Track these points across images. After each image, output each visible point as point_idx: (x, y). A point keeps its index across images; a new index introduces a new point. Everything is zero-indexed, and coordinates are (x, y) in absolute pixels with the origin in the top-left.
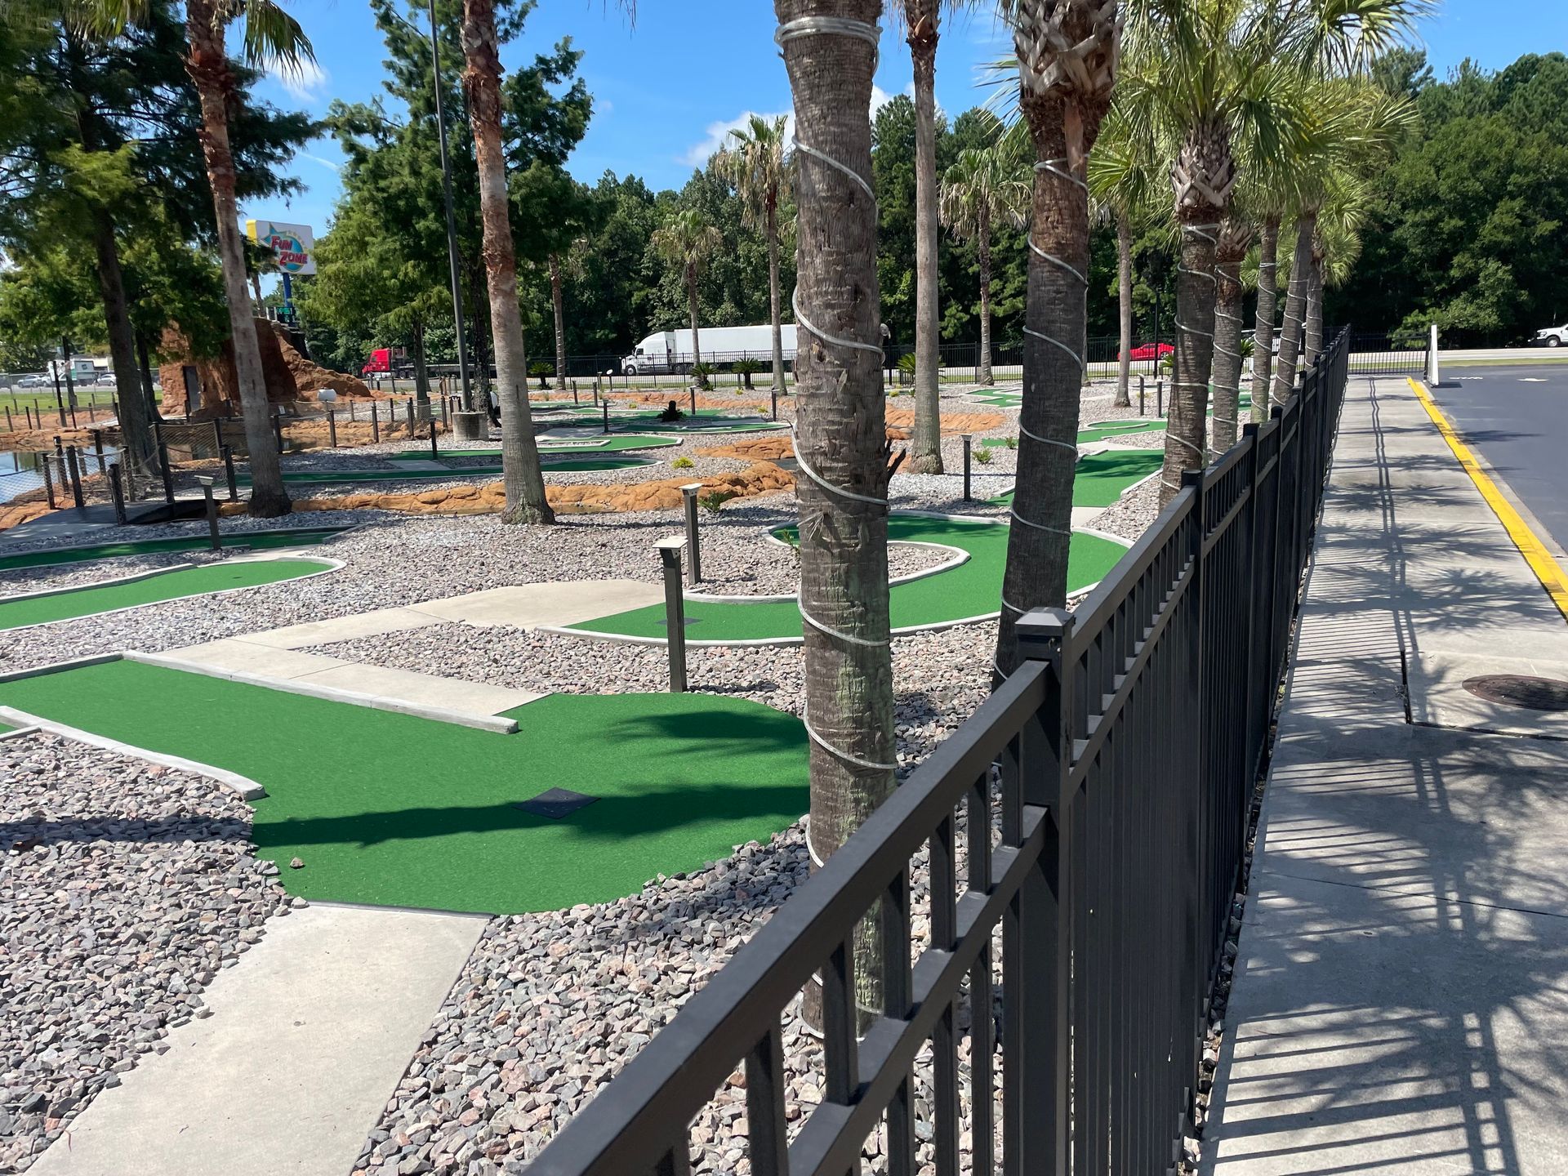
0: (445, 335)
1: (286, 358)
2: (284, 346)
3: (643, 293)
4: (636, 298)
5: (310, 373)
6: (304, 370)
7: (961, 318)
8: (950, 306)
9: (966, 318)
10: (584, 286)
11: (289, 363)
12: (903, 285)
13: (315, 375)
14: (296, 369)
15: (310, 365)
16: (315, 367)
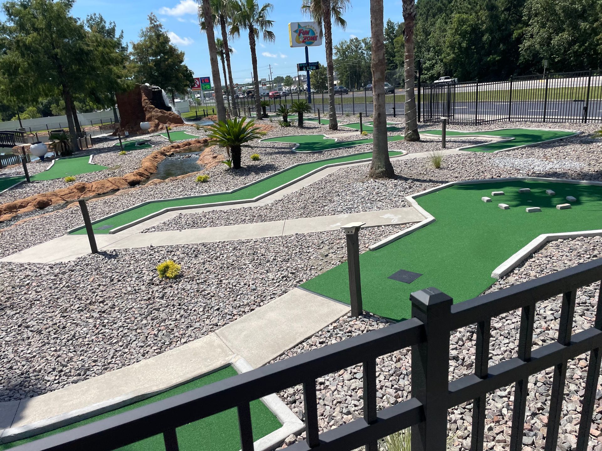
0: (431, 64)
1: (143, 104)
2: (144, 97)
3: (519, 31)
4: (515, 35)
5: (151, 112)
6: (148, 111)
10: (486, 30)
11: (144, 107)
13: (153, 113)
14: (146, 110)
15: (151, 108)
16: (154, 109)
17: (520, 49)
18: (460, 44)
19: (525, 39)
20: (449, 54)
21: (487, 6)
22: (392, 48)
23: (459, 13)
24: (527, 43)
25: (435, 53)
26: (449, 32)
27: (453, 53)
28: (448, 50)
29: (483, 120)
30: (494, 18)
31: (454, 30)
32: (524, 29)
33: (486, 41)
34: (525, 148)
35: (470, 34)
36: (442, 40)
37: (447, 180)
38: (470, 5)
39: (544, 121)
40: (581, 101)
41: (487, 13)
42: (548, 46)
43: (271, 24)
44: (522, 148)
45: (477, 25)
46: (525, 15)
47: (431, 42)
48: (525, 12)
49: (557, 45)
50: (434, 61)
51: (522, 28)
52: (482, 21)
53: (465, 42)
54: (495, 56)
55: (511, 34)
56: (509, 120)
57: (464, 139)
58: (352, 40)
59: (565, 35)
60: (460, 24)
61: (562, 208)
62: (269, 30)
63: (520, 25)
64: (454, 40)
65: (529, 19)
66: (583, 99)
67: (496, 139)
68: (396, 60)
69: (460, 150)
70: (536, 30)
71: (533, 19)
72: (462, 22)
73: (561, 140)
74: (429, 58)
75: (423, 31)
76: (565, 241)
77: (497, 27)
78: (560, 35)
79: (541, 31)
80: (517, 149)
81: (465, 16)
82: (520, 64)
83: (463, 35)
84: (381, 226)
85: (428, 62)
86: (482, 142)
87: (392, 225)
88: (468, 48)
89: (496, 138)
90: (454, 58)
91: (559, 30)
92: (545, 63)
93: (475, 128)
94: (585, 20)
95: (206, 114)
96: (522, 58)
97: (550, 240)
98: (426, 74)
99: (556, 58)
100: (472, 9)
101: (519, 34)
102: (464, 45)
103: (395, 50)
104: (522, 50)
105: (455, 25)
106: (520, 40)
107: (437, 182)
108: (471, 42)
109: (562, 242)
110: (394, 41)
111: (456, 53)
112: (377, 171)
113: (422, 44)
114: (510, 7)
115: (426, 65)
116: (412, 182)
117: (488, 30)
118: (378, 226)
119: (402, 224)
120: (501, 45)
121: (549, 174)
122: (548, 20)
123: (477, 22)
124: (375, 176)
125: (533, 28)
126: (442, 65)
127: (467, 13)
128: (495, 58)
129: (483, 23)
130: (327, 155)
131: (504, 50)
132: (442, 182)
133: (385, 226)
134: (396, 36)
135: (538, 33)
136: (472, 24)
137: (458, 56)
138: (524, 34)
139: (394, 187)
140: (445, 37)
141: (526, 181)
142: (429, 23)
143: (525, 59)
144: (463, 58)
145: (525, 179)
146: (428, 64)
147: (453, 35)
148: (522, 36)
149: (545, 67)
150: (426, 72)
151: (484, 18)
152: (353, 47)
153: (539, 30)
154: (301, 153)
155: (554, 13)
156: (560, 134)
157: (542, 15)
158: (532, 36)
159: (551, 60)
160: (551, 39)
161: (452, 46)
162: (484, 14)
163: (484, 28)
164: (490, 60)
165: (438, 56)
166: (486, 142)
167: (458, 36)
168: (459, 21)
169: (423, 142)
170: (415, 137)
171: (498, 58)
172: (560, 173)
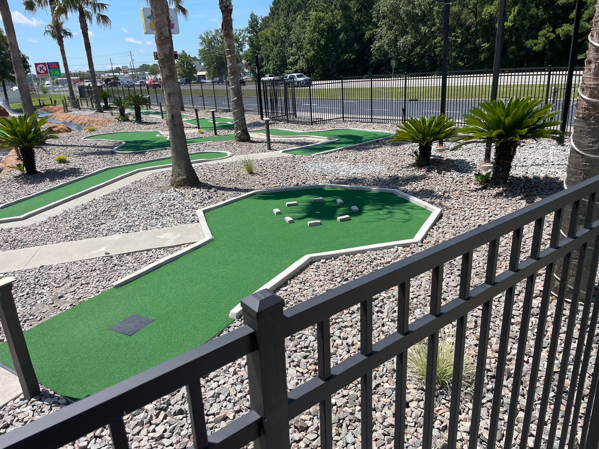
0: (295, 59)
3: (371, 32)
4: (367, 35)
7: (550, 36)
8: (544, 28)
9: (553, 36)
10: (342, 29)
12: (512, 15)
17: (372, 49)
18: (318, 41)
19: (375, 40)
20: (309, 51)
21: (341, 5)
22: (257, 42)
23: (316, 11)
24: (377, 44)
25: (298, 49)
26: (308, 29)
27: (313, 50)
28: (308, 47)
29: (320, 119)
30: (347, 17)
31: (313, 28)
32: (374, 30)
33: (342, 39)
34: (342, 150)
35: (327, 32)
36: (302, 36)
37: (253, 188)
38: (326, 4)
39: (372, 122)
40: (416, 100)
41: (341, 13)
42: (395, 47)
43: (106, 7)
44: (339, 150)
45: (332, 23)
46: (374, 17)
47: (293, 38)
48: (374, 14)
49: (403, 47)
50: (297, 57)
51: (372, 29)
52: (337, 20)
53: (323, 39)
54: (350, 55)
55: (364, 35)
56: (343, 119)
57: (293, 139)
58: (217, 31)
59: (409, 38)
60: (317, 22)
61: (342, 220)
62: (104, 14)
63: (370, 26)
64: (313, 37)
65: (378, 21)
66: (417, 98)
67: (323, 140)
68: (262, 53)
69: (283, 152)
70: (384, 32)
71: (381, 22)
72: (319, 20)
73: (377, 141)
74: (292, 53)
75: (285, 26)
76: (327, 262)
77: (351, 27)
78: (404, 37)
79: (388, 33)
80: (335, 151)
81: (321, 14)
82: (373, 62)
83: (321, 32)
84: (151, 250)
85: (292, 57)
86: (309, 144)
87: (164, 248)
88: (326, 46)
89: (324, 138)
90: (314, 54)
91: (404, 33)
92: (393, 63)
93: (309, 127)
94: (425, 24)
95: (42, 104)
96: (373, 58)
97: (314, 261)
98: (291, 69)
99: (401, 58)
100: (327, 7)
101: (371, 35)
102: (322, 42)
103: (260, 43)
104: (373, 50)
105: (313, 23)
106: (371, 40)
107: (241, 190)
108: (328, 40)
109: (325, 262)
110: (259, 34)
111: (316, 50)
112: (178, 179)
113: (285, 39)
114: (361, 8)
115: (290, 60)
116: (215, 191)
117: (343, 29)
118: (148, 250)
119: (177, 246)
120: (356, 45)
121: (349, 179)
122: (394, 23)
123: (333, 21)
124: (177, 184)
125: (382, 30)
126: (304, 61)
127: (323, 12)
128: (351, 57)
129: (338, 22)
130: (150, 155)
131: (358, 50)
132: (247, 191)
133: (156, 249)
134: (260, 29)
135: (386, 34)
136: (329, 23)
137: (318, 53)
138: (375, 35)
139: (192, 198)
140: (304, 33)
141: (326, 188)
142: (291, 18)
143: (376, 58)
144: (322, 55)
145: (325, 186)
146: (291, 59)
147: (312, 32)
148: (373, 37)
149: (394, 67)
150: (290, 67)
151: (339, 18)
152: (219, 38)
153: (387, 33)
154: (121, 153)
155: (399, 16)
156: (380, 135)
157: (389, 18)
158: (381, 37)
159: (398, 60)
160: (397, 41)
161: (311, 43)
162: (338, 14)
163: (339, 27)
164: (346, 58)
165: (301, 52)
166: (313, 143)
167: (316, 34)
168: (316, 19)
169: (254, 142)
170: (245, 137)
171: (354, 57)
172: (360, 178)
